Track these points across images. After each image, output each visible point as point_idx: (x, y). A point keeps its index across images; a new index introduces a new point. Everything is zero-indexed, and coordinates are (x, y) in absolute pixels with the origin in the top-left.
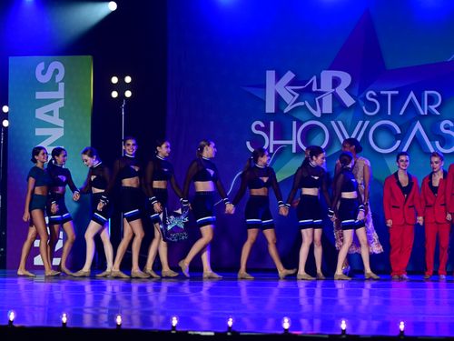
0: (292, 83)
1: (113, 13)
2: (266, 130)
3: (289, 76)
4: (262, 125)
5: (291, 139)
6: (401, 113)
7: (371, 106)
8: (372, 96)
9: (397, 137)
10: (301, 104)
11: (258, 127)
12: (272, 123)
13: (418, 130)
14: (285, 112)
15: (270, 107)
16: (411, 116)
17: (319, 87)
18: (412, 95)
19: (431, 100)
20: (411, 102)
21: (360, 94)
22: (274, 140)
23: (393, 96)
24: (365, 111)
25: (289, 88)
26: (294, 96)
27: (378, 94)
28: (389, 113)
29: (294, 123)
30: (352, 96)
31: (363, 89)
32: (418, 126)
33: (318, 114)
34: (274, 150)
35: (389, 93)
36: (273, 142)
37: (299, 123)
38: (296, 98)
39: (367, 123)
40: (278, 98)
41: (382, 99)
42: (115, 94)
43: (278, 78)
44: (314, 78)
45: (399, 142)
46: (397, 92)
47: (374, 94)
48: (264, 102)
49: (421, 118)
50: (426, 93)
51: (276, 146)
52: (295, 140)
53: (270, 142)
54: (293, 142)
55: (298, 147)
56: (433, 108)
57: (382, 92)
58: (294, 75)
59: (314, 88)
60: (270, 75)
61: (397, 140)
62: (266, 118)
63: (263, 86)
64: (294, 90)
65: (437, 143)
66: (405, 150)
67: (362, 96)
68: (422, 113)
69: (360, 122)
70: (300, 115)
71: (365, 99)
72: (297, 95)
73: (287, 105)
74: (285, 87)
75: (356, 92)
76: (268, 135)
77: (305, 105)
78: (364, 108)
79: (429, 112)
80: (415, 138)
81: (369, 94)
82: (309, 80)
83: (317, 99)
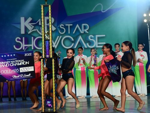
0: (31, 22)
2: (21, 41)
4: (20, 39)
5: (31, 44)
6: (74, 33)
7: (62, 30)
8: (62, 26)
9: (72, 42)
11: (18, 40)
12: (24, 38)
13: (80, 40)
14: (29, 33)
15: (23, 32)
16: (78, 34)
18: (78, 26)
19: (85, 27)
20: (77, 28)
22: (25, 44)
23: (70, 26)
24: (60, 33)
25: (30, 24)
26: (32, 27)
27: (65, 25)
28: (69, 33)
29: (32, 38)
30: (55, 26)
31: (59, 24)
32: (80, 38)
34: (25, 48)
35: (69, 25)
36: (24, 45)
37: (34, 38)
38: (33, 28)
39: (61, 37)
40: (26, 28)
41: (66, 27)
43: (26, 20)
44: (40, 20)
45: (73, 44)
46: (72, 25)
47: (63, 26)
48: (20, 30)
50: (83, 25)
51: (25, 47)
52: (33, 44)
53: (23, 45)
54: (32, 45)
55: (34, 47)
56: (86, 30)
57: (66, 25)
58: (31, 19)
59: (40, 24)
60: (22, 19)
61: (72, 43)
62: (21, 36)
63: (20, 23)
64: (32, 25)
65: (88, 44)
66: (75, 47)
67: (58, 26)
68: (82, 33)
69: (58, 37)
70: (35, 35)
71: (59, 27)
72: (33, 27)
73: (29, 31)
74: (28, 23)
75: (56, 25)
76: (22, 43)
77: (36, 31)
78: (59, 31)
79: (84, 32)
80: (79, 43)
81: (61, 26)
82: (38, 21)
83: (41, 28)
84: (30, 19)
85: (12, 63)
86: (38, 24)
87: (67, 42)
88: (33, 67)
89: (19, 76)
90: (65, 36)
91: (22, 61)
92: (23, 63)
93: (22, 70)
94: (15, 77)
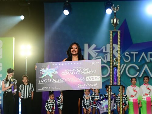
0: (95, 49)
1: (22, 21)
3: (94, 46)
6: (139, 61)
7: (127, 58)
8: (127, 54)
9: (137, 71)
10: (99, 57)
13: (146, 69)
16: (143, 62)
17: (106, 50)
18: (143, 54)
20: (143, 57)
21: (122, 53)
23: (136, 54)
24: (125, 61)
25: (94, 51)
26: (96, 54)
28: (134, 61)
32: (146, 66)
33: (105, 61)
35: (134, 53)
39: (125, 65)
41: (131, 55)
43: (89, 46)
44: (104, 47)
46: (137, 53)
47: (128, 53)
49: (147, 63)
50: (149, 53)
57: (131, 53)
59: (104, 51)
61: (137, 72)
63: (83, 50)
64: (96, 52)
66: (140, 76)
67: (123, 54)
68: (148, 61)
69: (123, 65)
71: (124, 55)
72: (97, 54)
74: (92, 50)
78: (124, 59)
79: (150, 61)
80: (145, 72)
81: (126, 53)
82: (101, 48)
83: (105, 55)
85: (78, 71)
86: (102, 51)
87: (132, 71)
88: (100, 76)
89: (84, 85)
90: (130, 64)
91: (89, 70)
92: (90, 72)
93: (88, 79)
94: (80, 85)
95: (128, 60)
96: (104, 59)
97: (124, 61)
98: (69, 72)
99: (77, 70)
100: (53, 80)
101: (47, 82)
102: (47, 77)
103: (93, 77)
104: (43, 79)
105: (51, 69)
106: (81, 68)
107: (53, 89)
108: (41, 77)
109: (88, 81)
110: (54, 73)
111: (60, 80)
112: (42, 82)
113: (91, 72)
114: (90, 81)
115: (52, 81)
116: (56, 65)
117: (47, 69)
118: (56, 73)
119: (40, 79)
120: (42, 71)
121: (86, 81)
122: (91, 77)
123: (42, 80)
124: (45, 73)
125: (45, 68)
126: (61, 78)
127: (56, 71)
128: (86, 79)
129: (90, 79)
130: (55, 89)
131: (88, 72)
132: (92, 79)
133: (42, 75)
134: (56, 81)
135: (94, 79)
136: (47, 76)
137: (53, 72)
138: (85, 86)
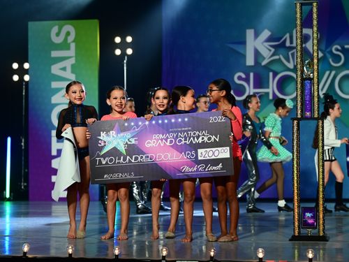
0: (269, 40)
2: (247, 80)
4: (243, 76)
5: (268, 87)
7: (337, 59)
8: (337, 50)
10: (277, 57)
11: (240, 78)
12: (252, 75)
14: (264, 63)
15: (250, 61)
17: (291, 42)
21: (327, 48)
22: (255, 87)
24: (332, 64)
25: (266, 44)
26: (270, 50)
27: (343, 48)
29: (271, 74)
30: (320, 50)
31: (329, 44)
33: (291, 66)
36: (253, 90)
37: (275, 74)
38: (272, 52)
39: (333, 73)
40: (257, 54)
41: (346, 52)
42: (118, 52)
43: (256, 35)
44: (288, 35)
47: (339, 48)
48: (244, 56)
52: (272, 89)
53: (250, 90)
54: (270, 91)
55: (274, 94)
57: (346, 46)
58: (269, 33)
59: (288, 44)
62: (247, 70)
63: (244, 43)
64: (271, 46)
67: (328, 50)
69: (328, 73)
70: (275, 67)
71: (331, 52)
72: (273, 50)
73: (264, 58)
74: (262, 43)
75: (323, 47)
76: (249, 84)
77: (280, 59)
78: (331, 60)
81: (335, 48)
82: (283, 37)
83: (290, 53)
84: (266, 34)
85: (180, 137)
86: (283, 45)
88: (228, 148)
89: (195, 169)
90: (343, 71)
91: (203, 135)
92: (206, 139)
93: (203, 154)
94: (187, 169)
95: (339, 62)
96: (289, 61)
97: (330, 64)
98: (162, 140)
99: (178, 135)
100: (128, 157)
101: (115, 163)
102: (115, 152)
103: (214, 149)
104: (104, 156)
105: (122, 134)
106: (187, 131)
107: (128, 177)
108: (101, 150)
109: (202, 158)
110: (129, 143)
111: (142, 157)
112: (104, 163)
113: (209, 139)
114: (208, 158)
115: (125, 160)
116: (132, 124)
117: (112, 133)
118: (133, 142)
119: (99, 156)
120: (101, 138)
121: (200, 158)
122: (208, 150)
123: (102, 159)
124: (109, 143)
125: (109, 131)
126: (144, 154)
127: (133, 137)
128: (199, 154)
129: (207, 155)
130: (132, 177)
131: (203, 139)
132: (211, 154)
133: (103, 147)
134: (133, 161)
135: (216, 153)
136: (115, 149)
137: (127, 140)
138: (198, 169)
